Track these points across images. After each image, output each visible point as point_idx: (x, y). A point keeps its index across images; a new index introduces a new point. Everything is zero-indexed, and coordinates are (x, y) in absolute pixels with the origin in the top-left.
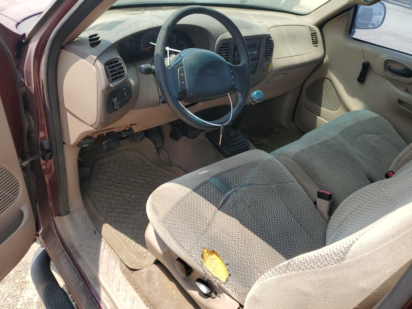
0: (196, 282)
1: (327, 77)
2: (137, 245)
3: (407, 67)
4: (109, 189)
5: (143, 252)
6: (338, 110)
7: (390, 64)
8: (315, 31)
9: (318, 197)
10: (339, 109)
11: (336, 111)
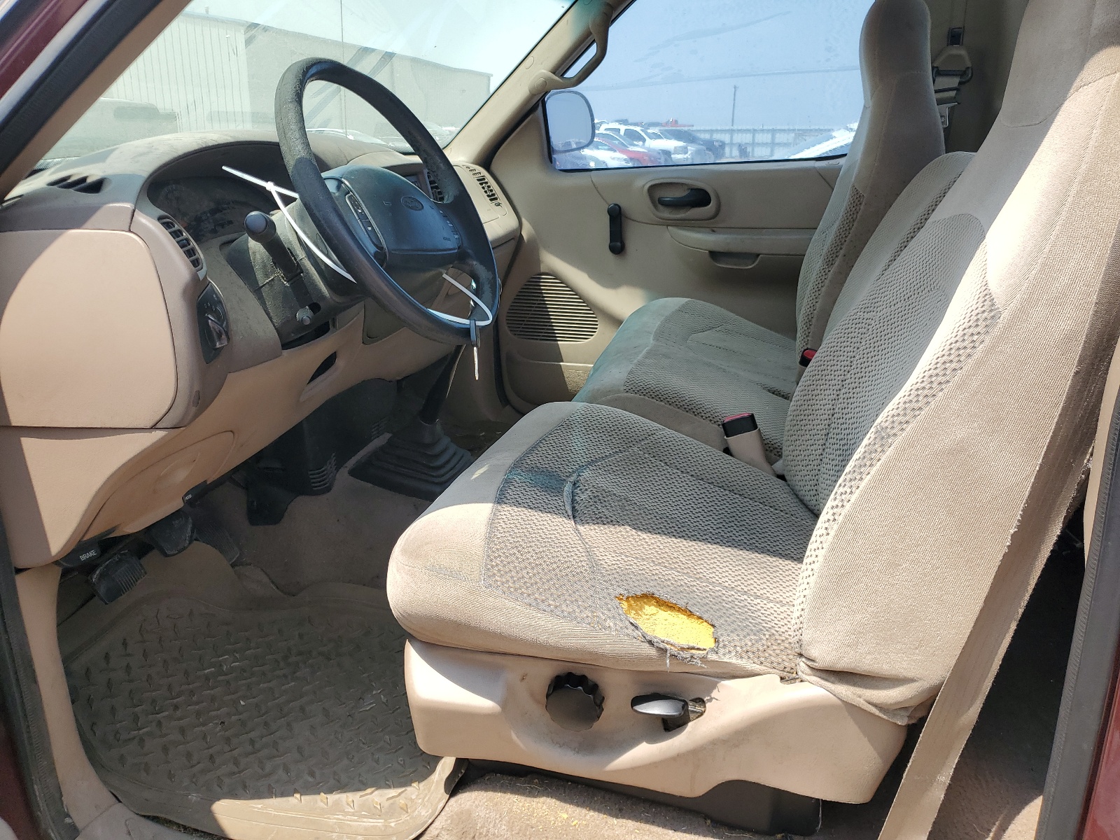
0: (634, 707)
1: (543, 269)
2: (361, 796)
3: (693, 187)
4: (154, 724)
5: (391, 801)
6: (595, 332)
7: (660, 194)
8: (482, 175)
9: (727, 437)
10: (596, 328)
11: (592, 335)
